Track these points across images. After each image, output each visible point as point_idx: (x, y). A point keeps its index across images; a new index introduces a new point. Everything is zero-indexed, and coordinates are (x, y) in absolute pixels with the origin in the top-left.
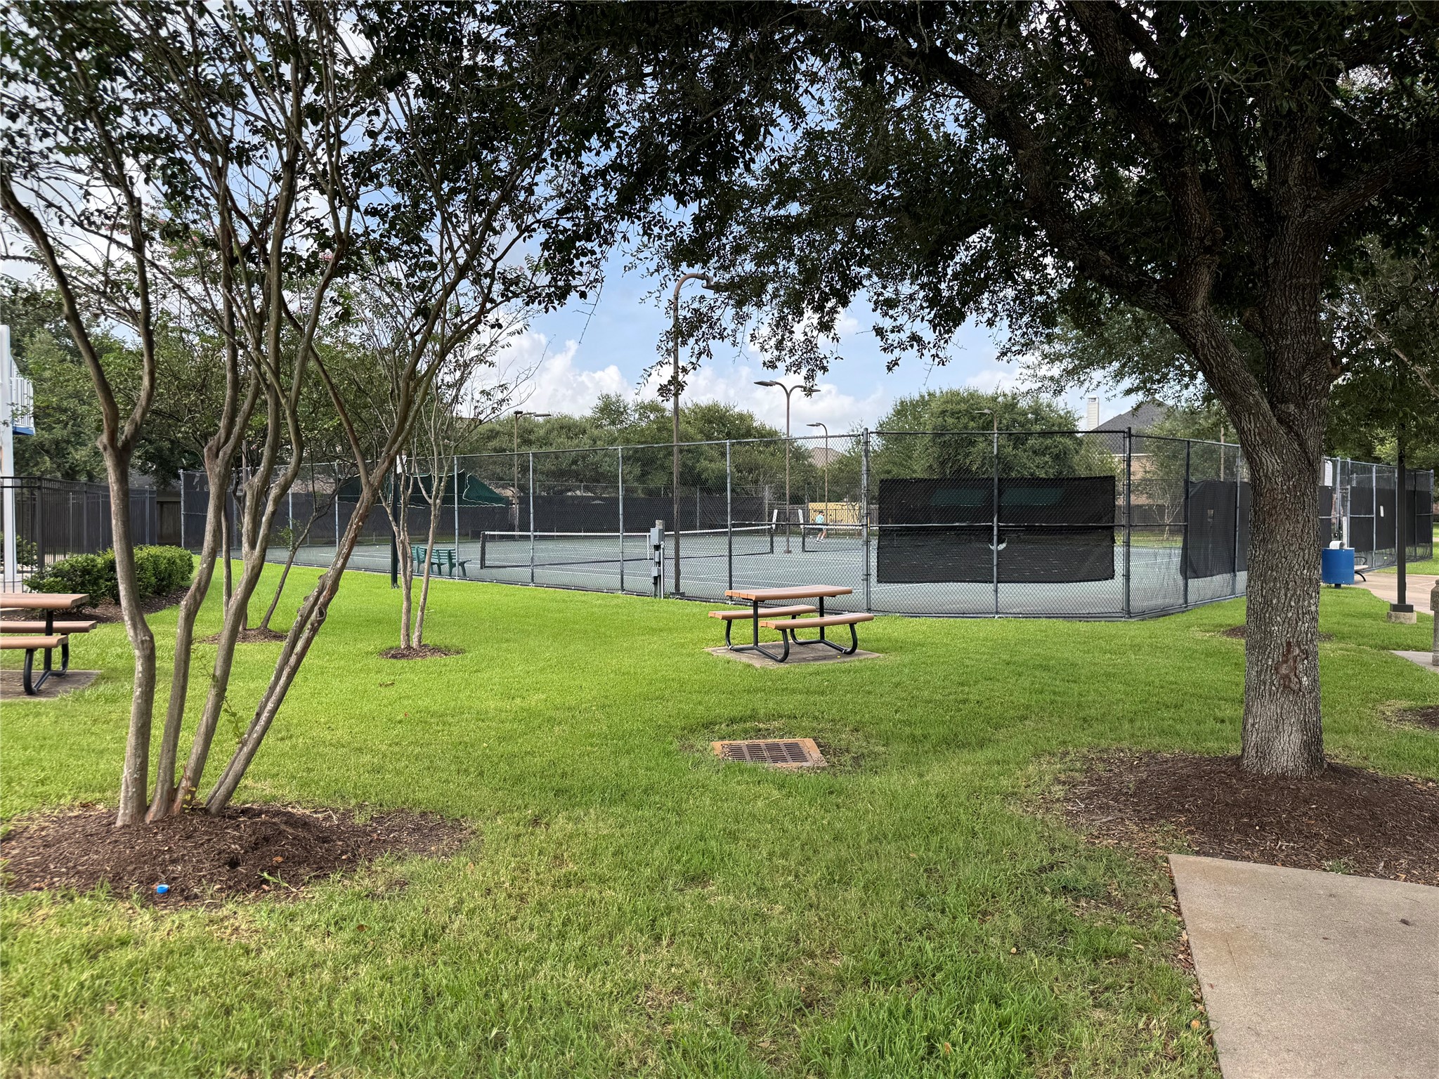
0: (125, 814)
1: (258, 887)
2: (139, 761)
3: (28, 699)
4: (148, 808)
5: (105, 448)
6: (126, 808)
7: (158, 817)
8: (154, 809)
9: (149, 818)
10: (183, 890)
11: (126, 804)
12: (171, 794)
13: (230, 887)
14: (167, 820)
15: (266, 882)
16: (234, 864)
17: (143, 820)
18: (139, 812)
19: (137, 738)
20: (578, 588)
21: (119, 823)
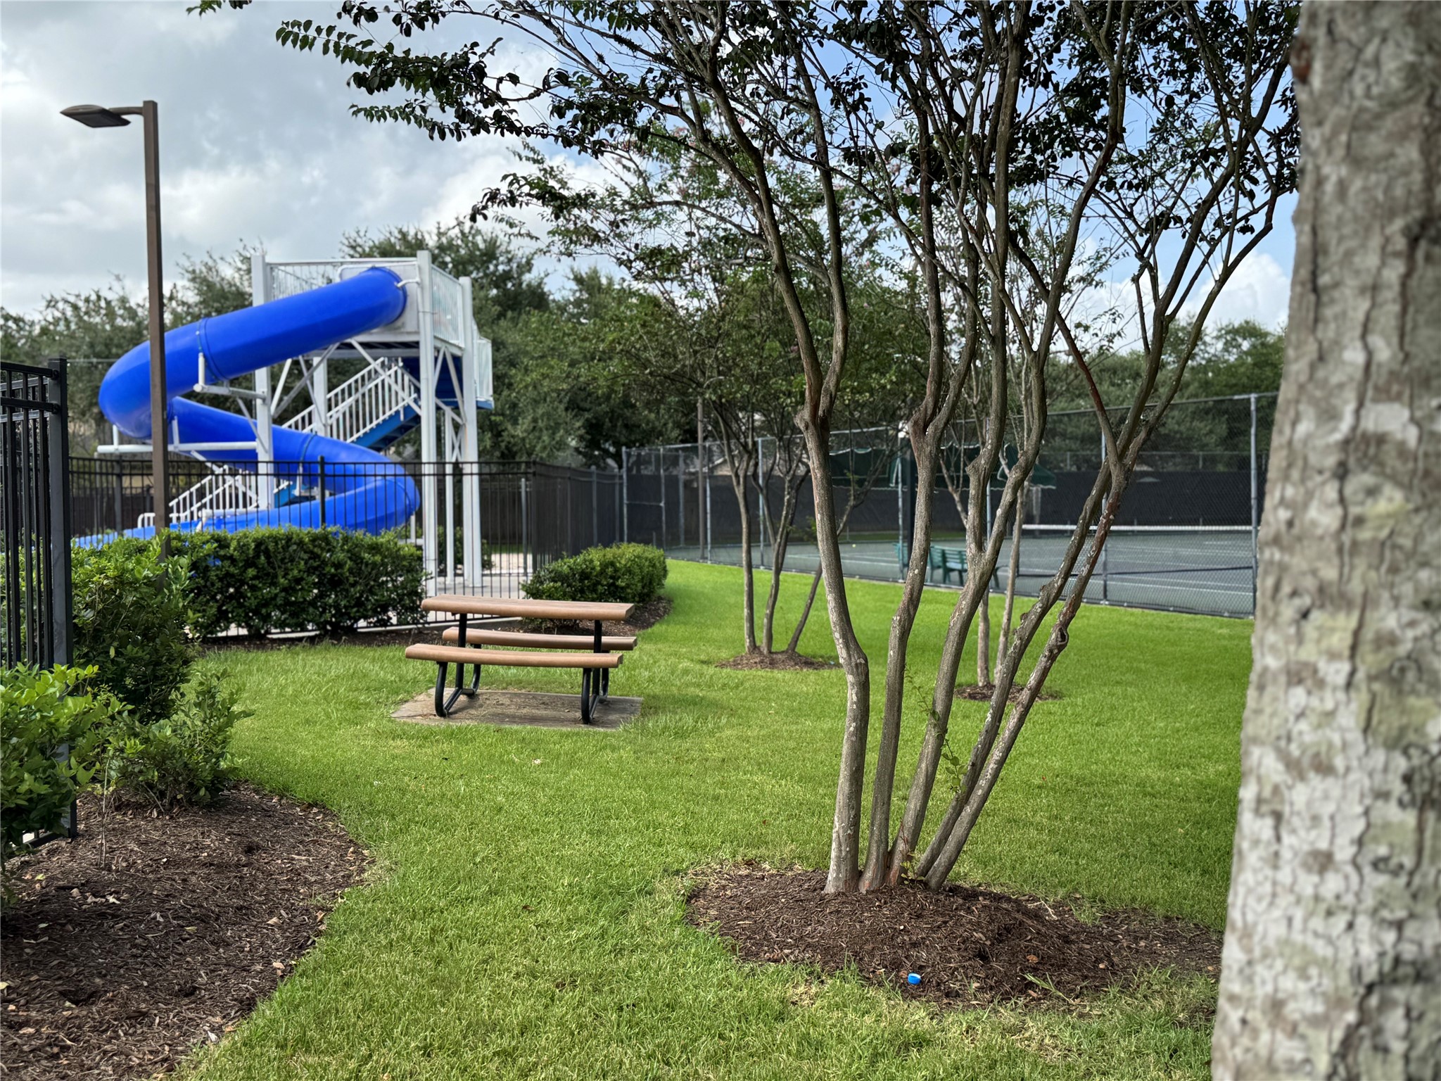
0: (837, 879)
1: (1023, 992)
2: (852, 813)
3: (584, 728)
4: (861, 874)
5: (807, 427)
6: (838, 871)
7: (875, 886)
8: (869, 875)
9: (864, 886)
10: (938, 984)
11: (838, 866)
12: (887, 857)
13: (991, 988)
14: (883, 890)
15: (1031, 985)
16: (983, 956)
17: (857, 888)
18: (853, 878)
19: (851, 785)
20: (1180, 610)
21: (830, 889)
